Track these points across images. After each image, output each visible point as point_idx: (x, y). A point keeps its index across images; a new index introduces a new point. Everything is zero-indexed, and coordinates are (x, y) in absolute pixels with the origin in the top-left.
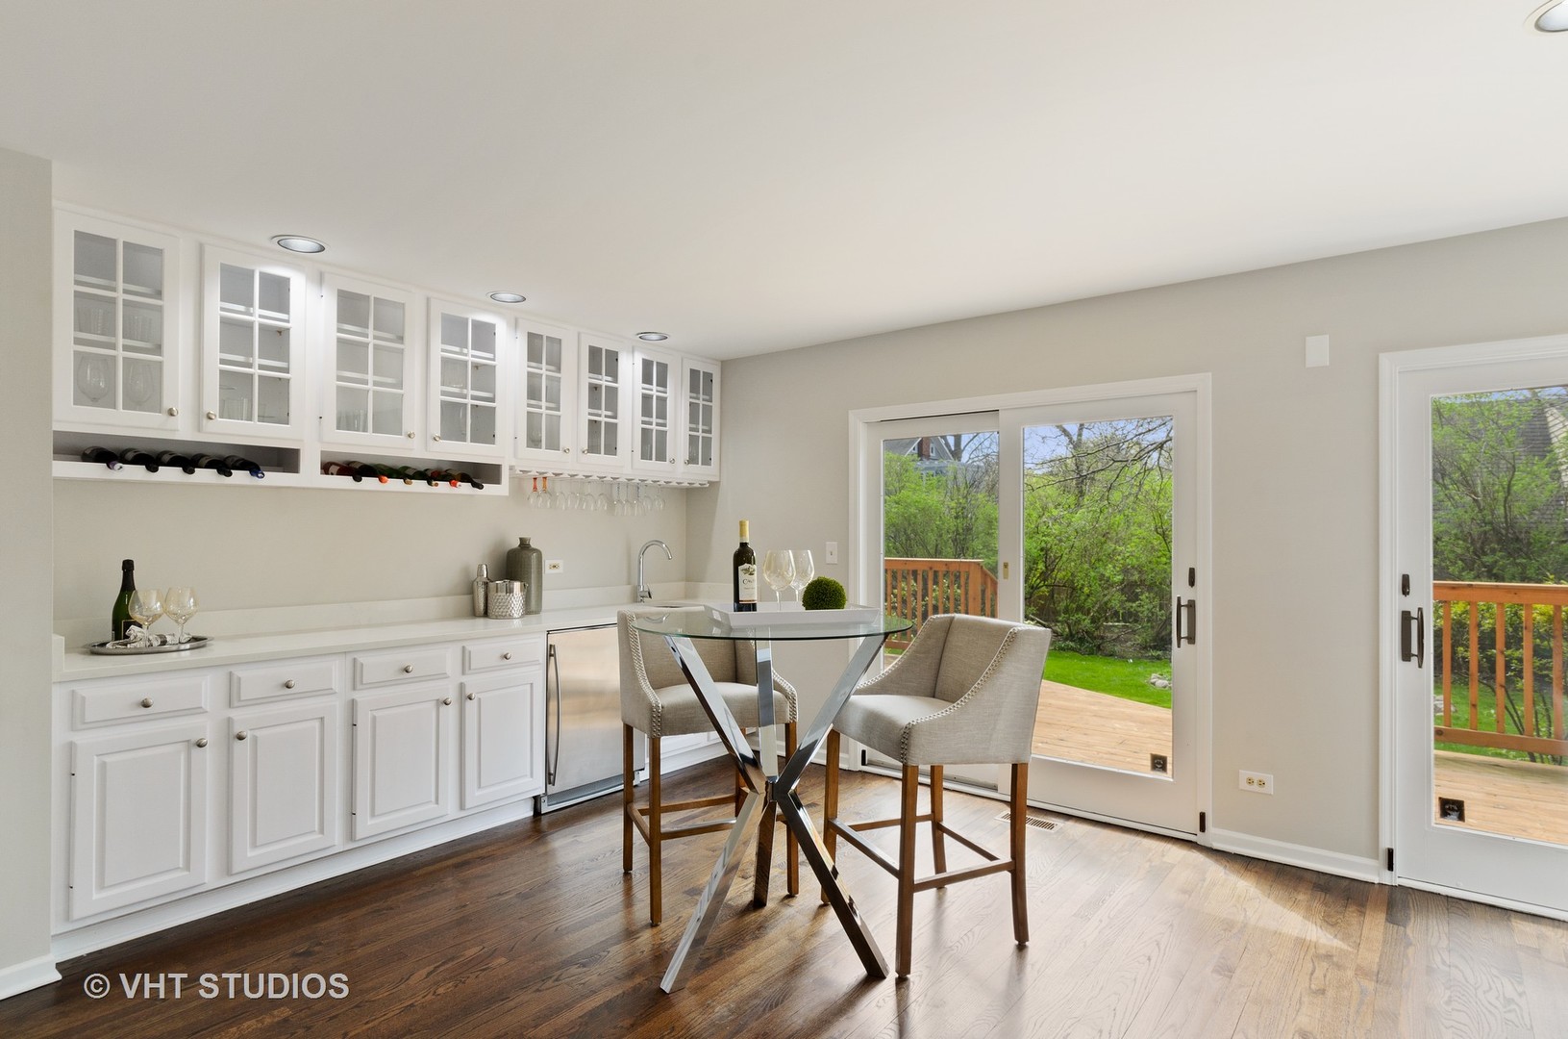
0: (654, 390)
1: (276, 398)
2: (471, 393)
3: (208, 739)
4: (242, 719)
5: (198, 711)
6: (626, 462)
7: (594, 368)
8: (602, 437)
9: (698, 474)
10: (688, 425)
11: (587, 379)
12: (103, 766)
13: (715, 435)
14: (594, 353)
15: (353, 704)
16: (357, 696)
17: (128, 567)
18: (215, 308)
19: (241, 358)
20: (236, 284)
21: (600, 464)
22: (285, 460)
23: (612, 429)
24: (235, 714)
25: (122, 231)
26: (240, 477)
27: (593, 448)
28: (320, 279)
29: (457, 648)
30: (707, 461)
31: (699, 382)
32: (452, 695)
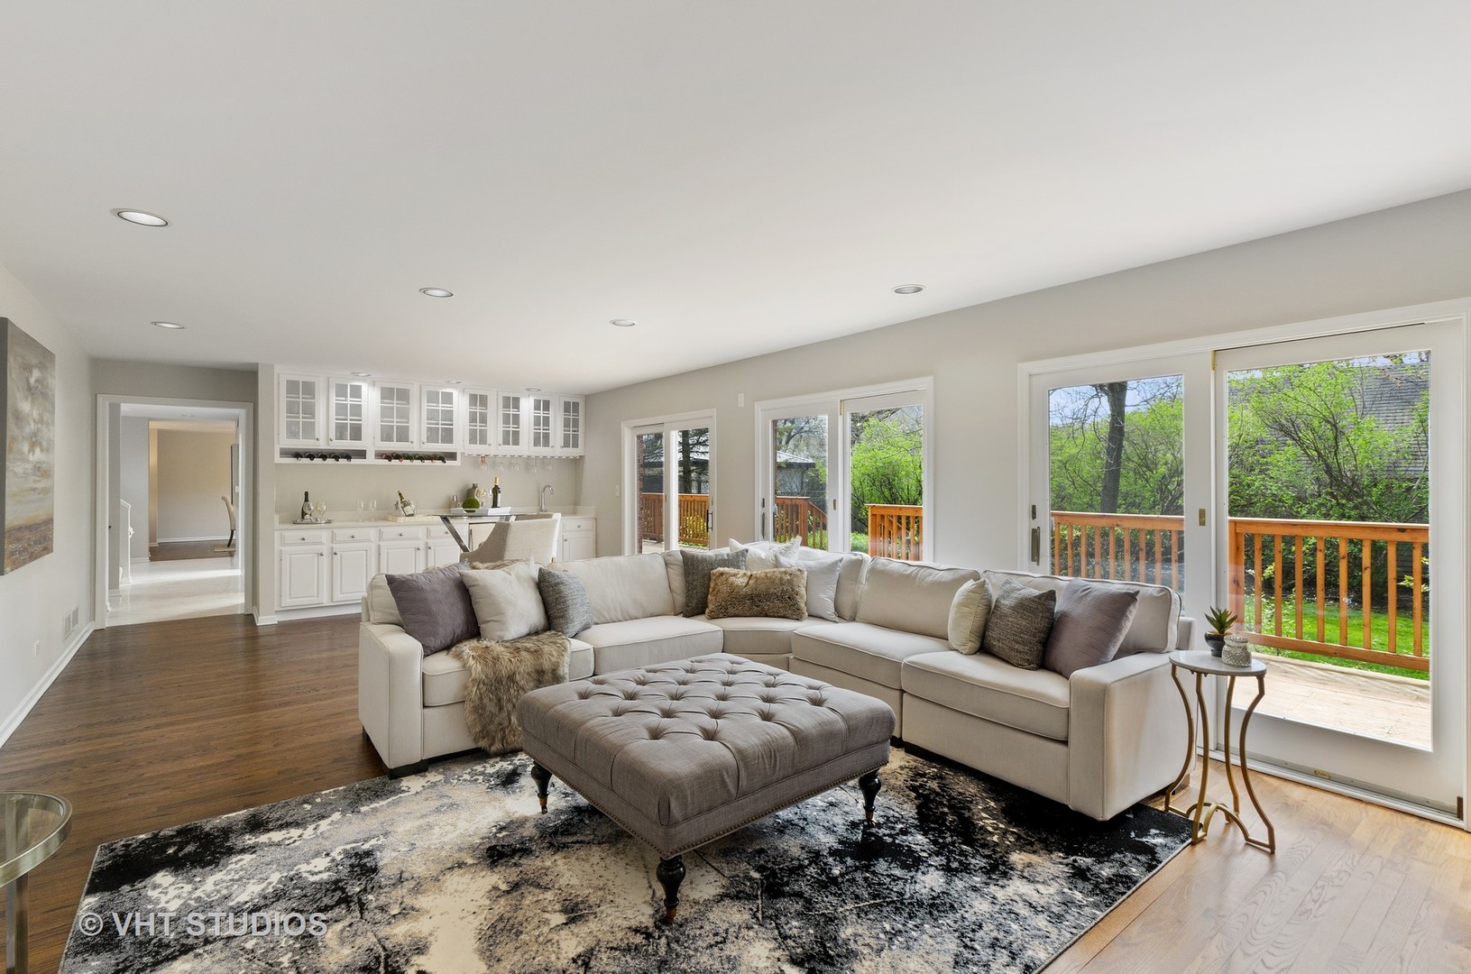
0: (542, 414)
1: (357, 433)
2: (440, 422)
3: (324, 553)
4: (337, 547)
5: (321, 543)
6: (526, 447)
7: (506, 406)
8: (512, 438)
9: (571, 452)
10: (563, 429)
11: (501, 411)
12: (290, 558)
13: (581, 433)
14: (506, 399)
15: (379, 546)
16: (381, 543)
17: (306, 494)
18: (334, 400)
19: (344, 417)
20: (341, 391)
21: (511, 450)
22: (361, 454)
23: (516, 434)
24: (334, 546)
25: (301, 378)
26: (342, 461)
27: (506, 442)
28: (374, 384)
29: (425, 527)
30: (576, 445)
31: (571, 408)
32: (422, 546)
